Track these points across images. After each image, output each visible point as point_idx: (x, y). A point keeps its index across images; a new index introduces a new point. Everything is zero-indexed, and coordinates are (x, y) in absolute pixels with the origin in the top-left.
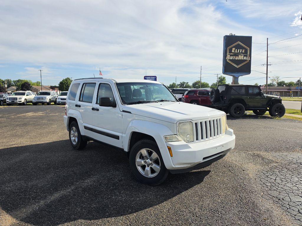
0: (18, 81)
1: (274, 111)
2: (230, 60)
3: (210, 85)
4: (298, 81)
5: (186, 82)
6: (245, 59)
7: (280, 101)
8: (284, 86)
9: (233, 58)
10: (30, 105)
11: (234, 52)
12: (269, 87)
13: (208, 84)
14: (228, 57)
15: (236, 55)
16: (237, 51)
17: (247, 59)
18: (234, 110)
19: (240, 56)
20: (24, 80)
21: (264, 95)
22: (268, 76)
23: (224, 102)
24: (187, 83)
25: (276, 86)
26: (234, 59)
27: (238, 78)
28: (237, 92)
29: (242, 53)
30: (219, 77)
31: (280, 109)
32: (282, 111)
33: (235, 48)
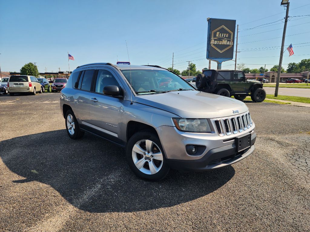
2: (214, 45)
3: (181, 72)
4: (261, 68)
7: (261, 86)
8: (249, 73)
9: (217, 42)
11: (218, 36)
14: (213, 42)
15: (220, 39)
16: (221, 35)
17: (230, 44)
19: (223, 41)
21: (248, 80)
22: (237, 63)
26: (218, 44)
27: (221, 63)
28: (223, 77)
29: (226, 37)
30: (190, 64)
31: (262, 94)
32: (263, 95)
33: (219, 32)
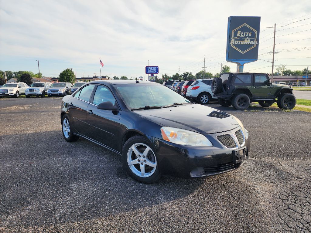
0: (20, 72)
1: (283, 102)
2: (234, 45)
3: (214, 75)
4: (305, 70)
5: (189, 72)
6: (252, 44)
7: (290, 91)
8: (291, 75)
9: (238, 42)
10: (23, 97)
11: (239, 35)
12: (274, 76)
13: (212, 74)
14: (233, 42)
15: (242, 39)
16: (243, 34)
17: (254, 44)
18: (238, 101)
19: (246, 40)
20: (25, 72)
22: (274, 65)
23: (227, 93)
24: (191, 73)
25: (282, 75)
26: (239, 43)
27: (243, 65)
28: (242, 81)
29: (248, 36)
30: (223, 67)
32: (292, 102)
33: (240, 31)
